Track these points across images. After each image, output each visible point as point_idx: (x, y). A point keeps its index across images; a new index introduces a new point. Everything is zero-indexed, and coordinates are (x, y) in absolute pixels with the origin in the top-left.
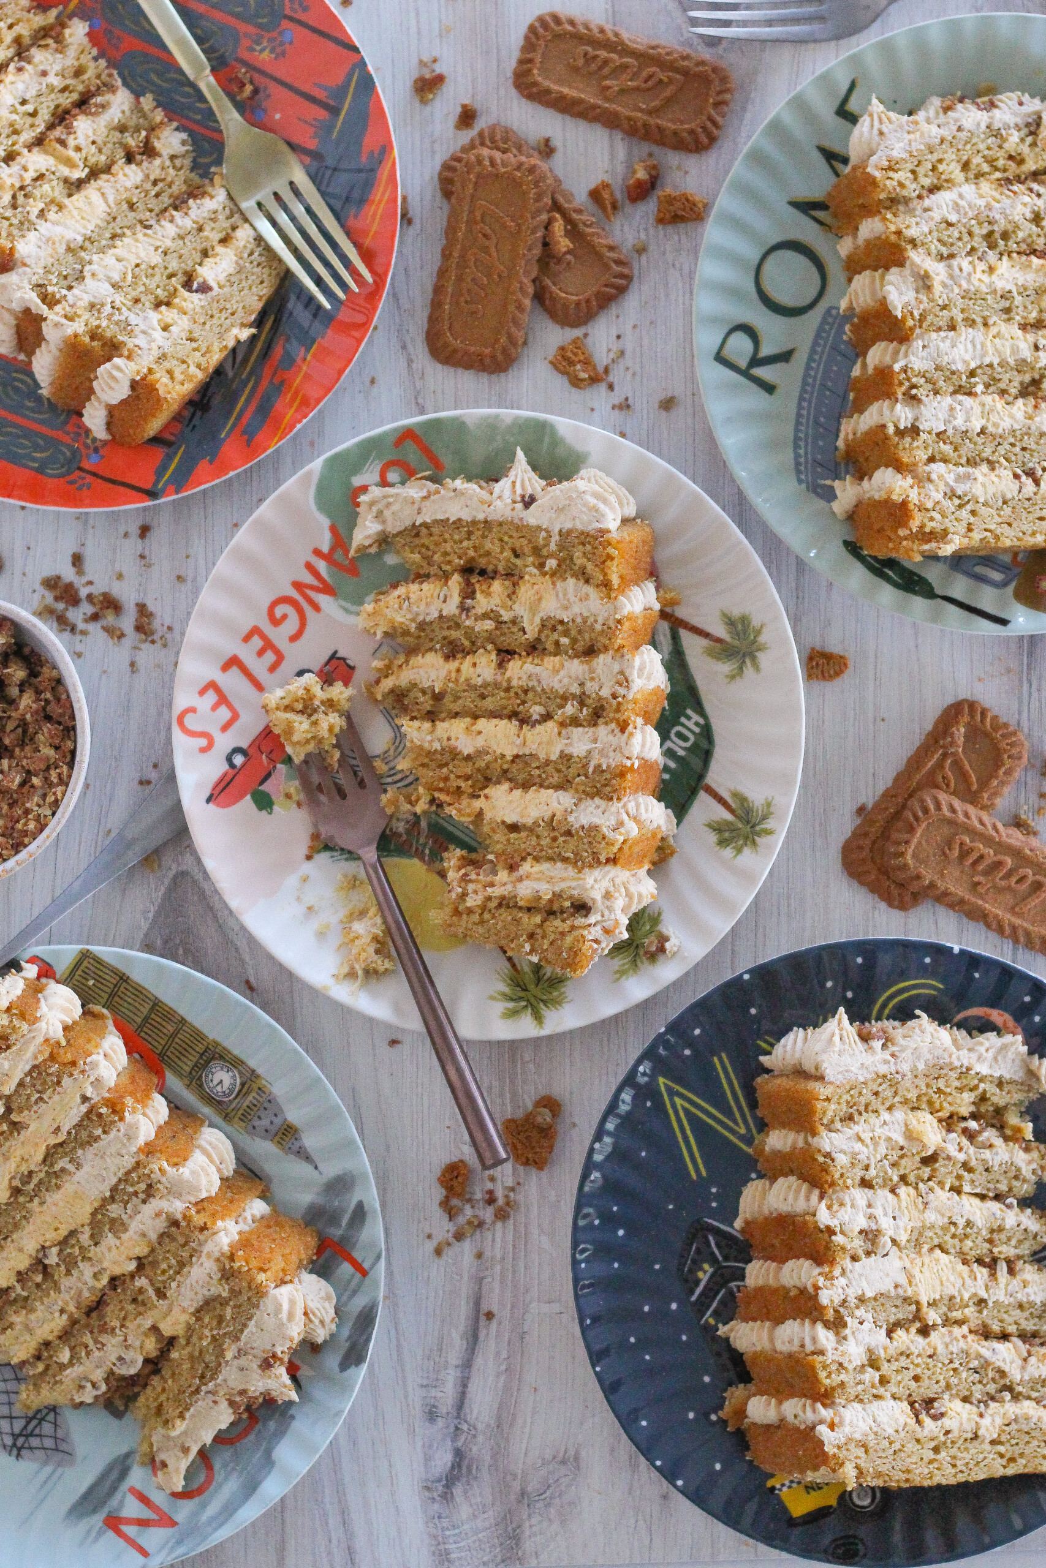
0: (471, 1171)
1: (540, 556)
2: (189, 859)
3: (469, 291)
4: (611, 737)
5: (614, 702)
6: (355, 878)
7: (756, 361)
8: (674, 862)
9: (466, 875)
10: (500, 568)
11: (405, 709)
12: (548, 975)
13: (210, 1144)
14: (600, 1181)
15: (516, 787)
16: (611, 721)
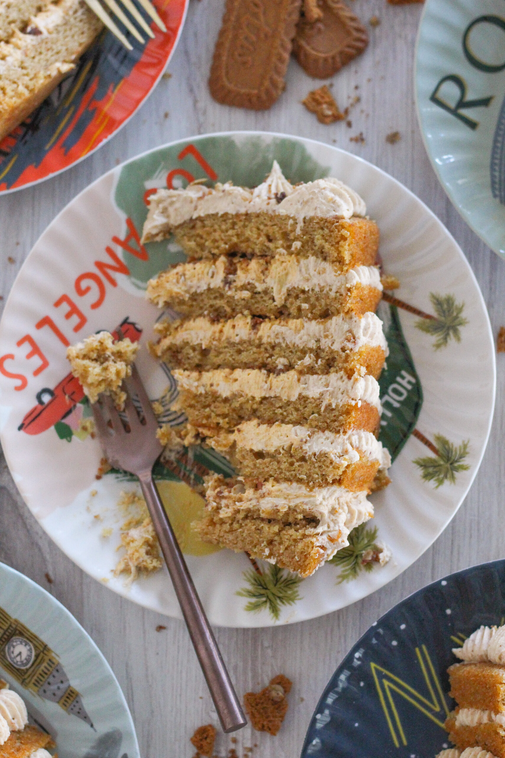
0: (218, 734)
1: (288, 240)
2: (5, 478)
3: (242, 47)
4: (340, 383)
5: (344, 354)
6: (134, 495)
7: (462, 104)
8: (388, 491)
9: (220, 492)
10: (257, 251)
11: (179, 363)
12: (285, 577)
13: (5, 702)
14: (320, 745)
15: (263, 423)
16: (341, 369)
